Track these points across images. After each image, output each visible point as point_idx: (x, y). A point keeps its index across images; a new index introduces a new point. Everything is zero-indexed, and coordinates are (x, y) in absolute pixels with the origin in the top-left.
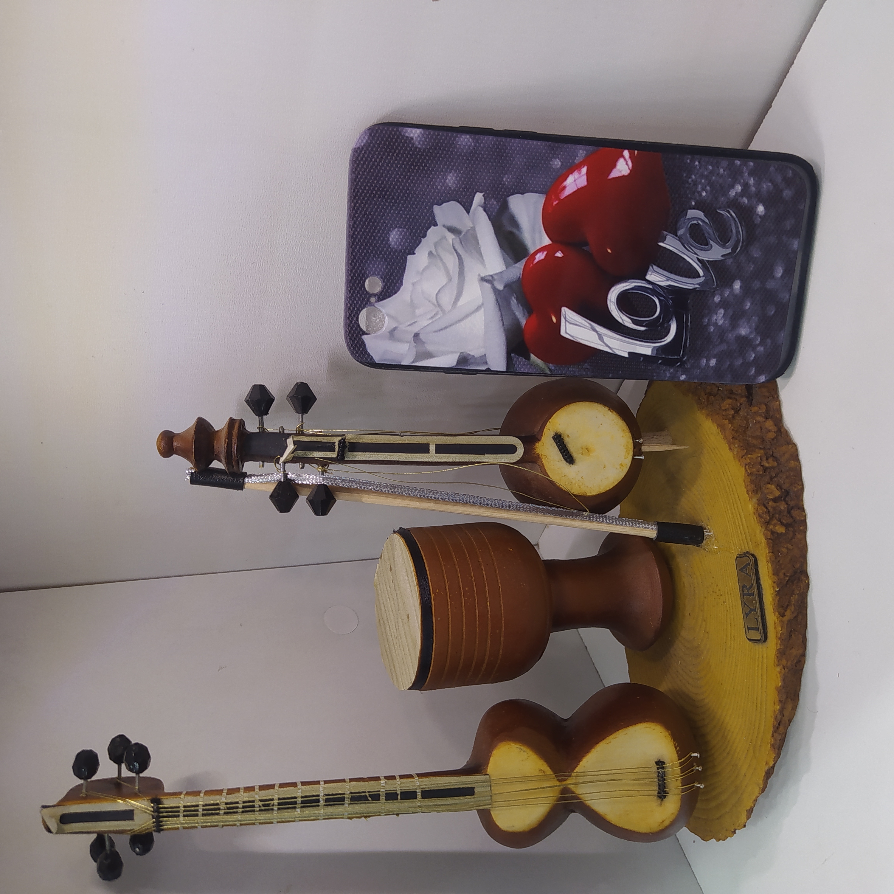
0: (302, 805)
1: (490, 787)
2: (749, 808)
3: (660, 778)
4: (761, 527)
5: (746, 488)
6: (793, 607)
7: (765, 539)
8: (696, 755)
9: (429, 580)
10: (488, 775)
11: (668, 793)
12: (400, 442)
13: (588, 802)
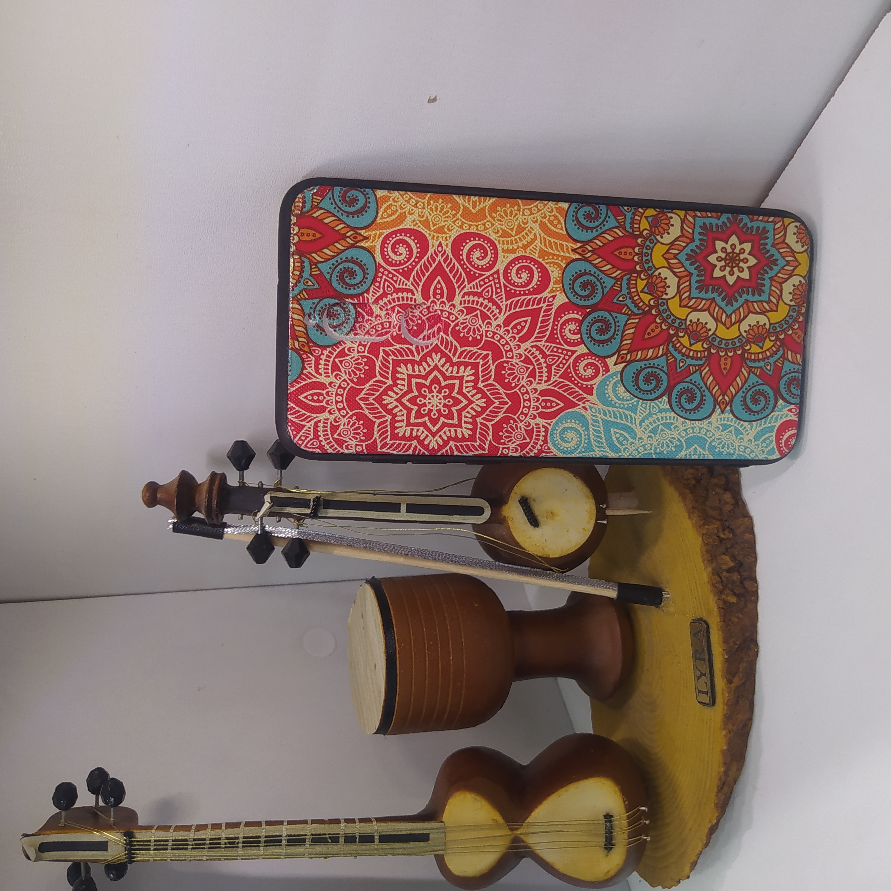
0: (266, 844)
1: (444, 834)
2: (692, 861)
3: (607, 831)
4: (714, 595)
5: (702, 557)
6: (741, 674)
7: (717, 608)
8: (644, 808)
9: (396, 634)
10: (443, 822)
11: (614, 845)
12: (373, 501)
13: (537, 851)
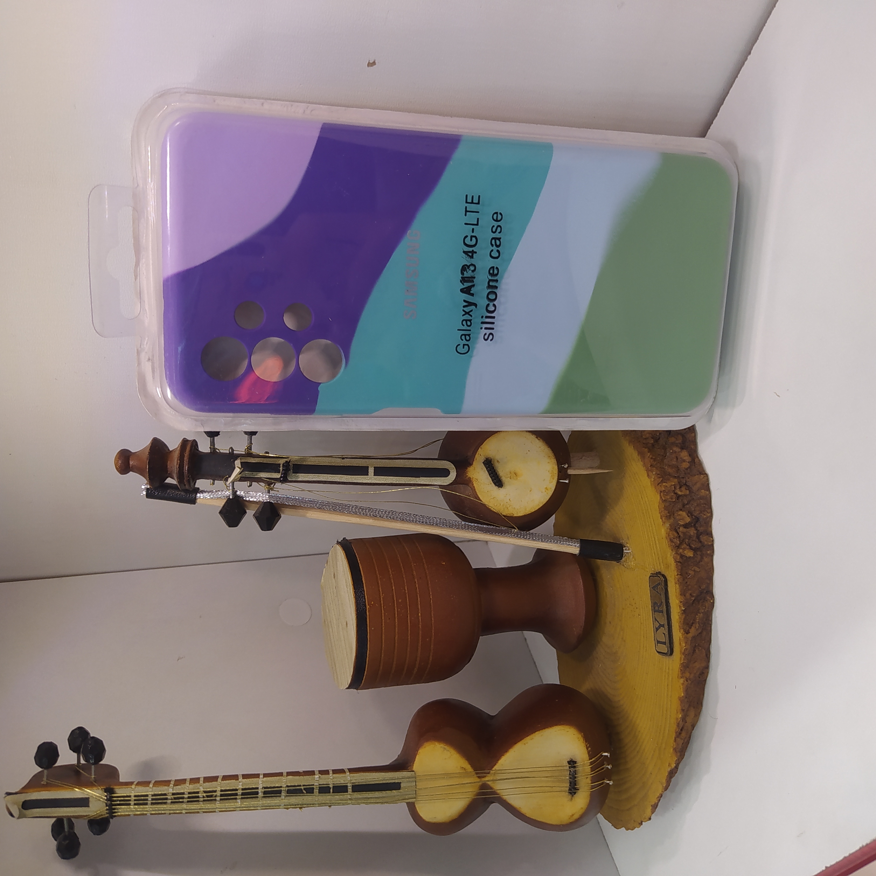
0: (243, 796)
1: (415, 783)
2: (654, 803)
3: (571, 776)
4: (672, 550)
5: (660, 513)
6: (698, 625)
7: (675, 562)
8: (606, 754)
9: (365, 592)
10: (413, 771)
11: (578, 790)
12: (342, 465)
13: (504, 797)
